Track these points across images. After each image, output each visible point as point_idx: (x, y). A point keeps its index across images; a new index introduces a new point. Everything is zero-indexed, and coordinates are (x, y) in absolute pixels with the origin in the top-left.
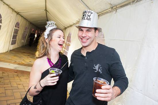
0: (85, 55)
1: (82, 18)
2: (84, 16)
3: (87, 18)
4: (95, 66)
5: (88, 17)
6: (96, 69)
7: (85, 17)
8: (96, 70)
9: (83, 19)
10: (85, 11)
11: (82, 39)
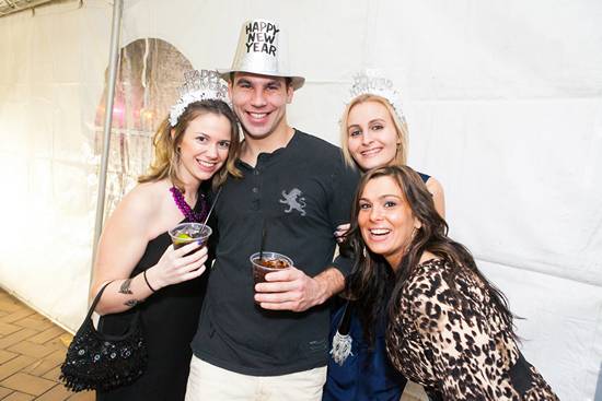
0: (253, 163)
1: (249, 47)
2: (252, 38)
3: (265, 45)
4: (284, 195)
5: (269, 44)
6: (290, 203)
7: (256, 41)
8: (288, 207)
9: (252, 48)
10: (256, 24)
11: (248, 113)
